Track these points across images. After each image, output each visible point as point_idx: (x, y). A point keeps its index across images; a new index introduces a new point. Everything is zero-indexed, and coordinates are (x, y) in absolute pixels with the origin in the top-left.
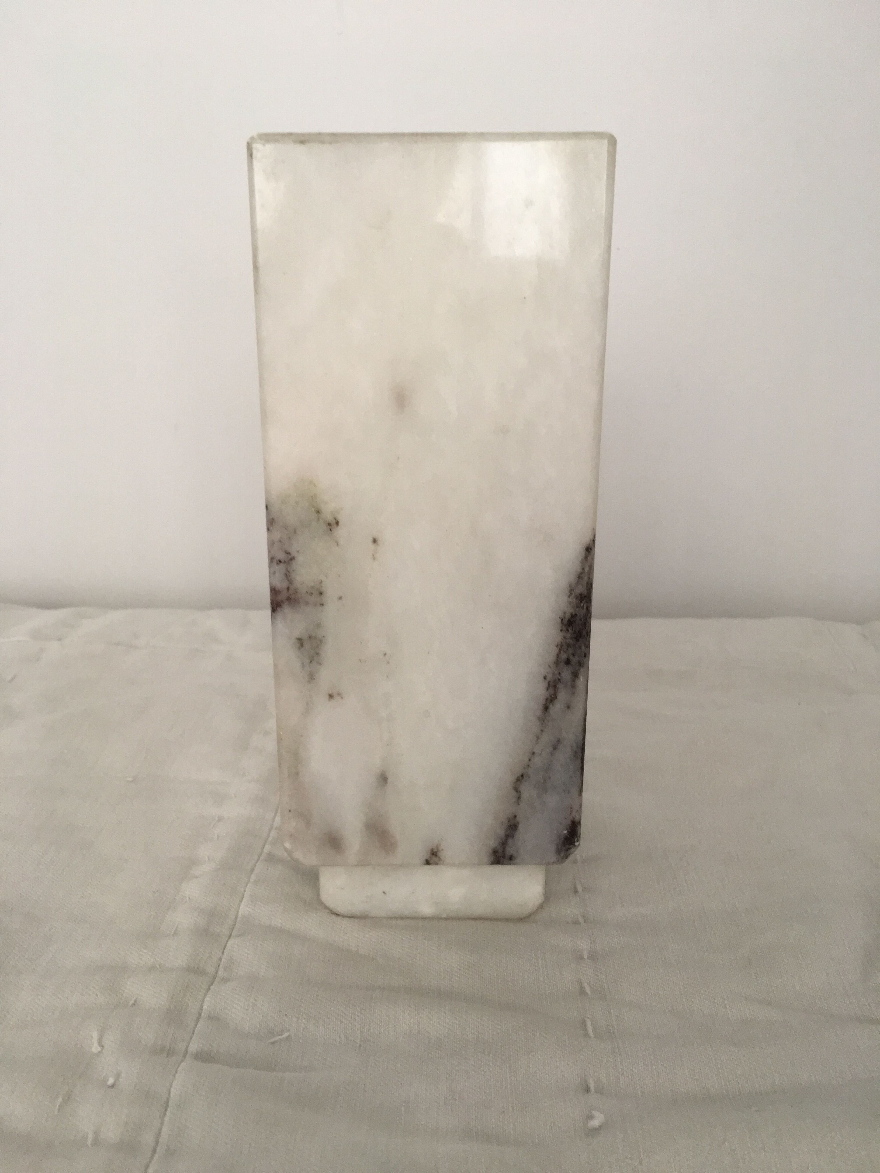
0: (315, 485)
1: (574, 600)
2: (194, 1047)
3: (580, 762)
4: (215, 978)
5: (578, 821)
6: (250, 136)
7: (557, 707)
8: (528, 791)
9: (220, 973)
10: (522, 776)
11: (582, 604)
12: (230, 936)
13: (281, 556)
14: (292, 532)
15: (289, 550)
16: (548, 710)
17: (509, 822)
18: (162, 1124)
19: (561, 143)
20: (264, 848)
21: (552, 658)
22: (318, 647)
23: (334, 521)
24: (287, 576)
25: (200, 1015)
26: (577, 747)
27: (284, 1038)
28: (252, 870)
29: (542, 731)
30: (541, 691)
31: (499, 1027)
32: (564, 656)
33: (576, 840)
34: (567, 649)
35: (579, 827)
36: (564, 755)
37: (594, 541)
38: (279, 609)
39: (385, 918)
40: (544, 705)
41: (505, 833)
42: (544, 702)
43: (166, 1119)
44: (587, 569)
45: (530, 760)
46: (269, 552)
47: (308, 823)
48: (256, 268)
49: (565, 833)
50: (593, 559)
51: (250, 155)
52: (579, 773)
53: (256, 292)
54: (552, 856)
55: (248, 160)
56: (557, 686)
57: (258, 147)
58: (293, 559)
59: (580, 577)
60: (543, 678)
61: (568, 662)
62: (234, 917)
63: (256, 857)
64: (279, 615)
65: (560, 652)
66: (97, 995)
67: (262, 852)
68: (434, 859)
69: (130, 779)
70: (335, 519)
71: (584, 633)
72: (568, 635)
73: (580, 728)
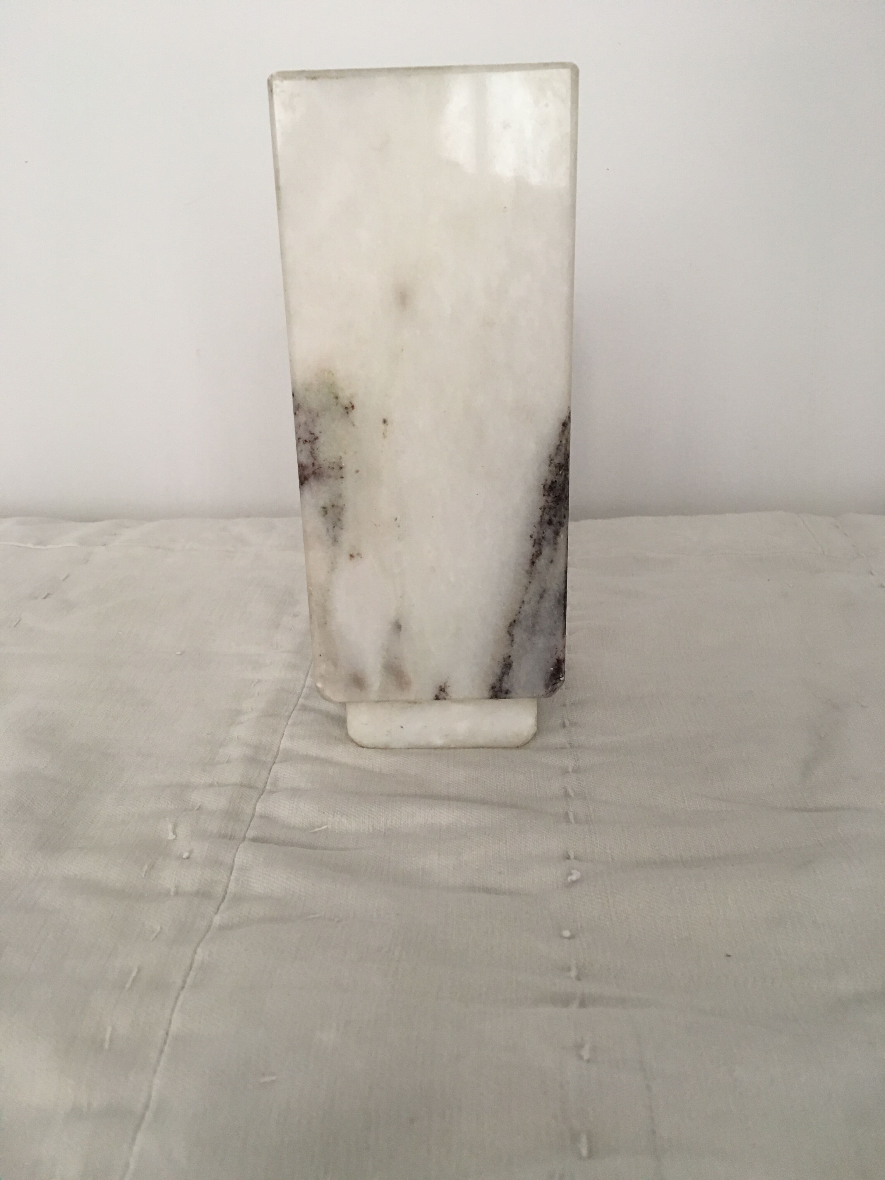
0: (333, 374)
1: (554, 468)
2: (251, 834)
3: (563, 608)
4: (263, 791)
5: (563, 659)
6: (270, 74)
7: (542, 562)
8: (519, 634)
9: (267, 787)
10: (515, 621)
11: (560, 473)
12: (274, 763)
13: (307, 436)
14: (315, 416)
15: (313, 432)
16: (535, 564)
17: (504, 661)
18: (229, 880)
19: (532, 73)
20: (298, 701)
21: (537, 519)
22: (340, 513)
23: (350, 405)
24: (312, 453)
25: (254, 815)
26: (560, 595)
27: (322, 830)
28: (289, 717)
29: (530, 582)
30: (528, 548)
31: (497, 817)
32: (547, 518)
33: (561, 676)
34: (549, 512)
35: (563, 664)
36: (549, 603)
37: (569, 418)
38: (306, 482)
39: (403, 748)
40: (532, 560)
41: (502, 671)
42: (531, 557)
43: (232, 878)
44: (564, 442)
45: (520, 608)
46: (297, 433)
47: (335, 665)
48: (278, 188)
49: (552, 670)
50: (569, 433)
51: (271, 91)
52: (562, 618)
53: (279, 209)
54: (542, 692)
55: (269, 95)
56: (542, 543)
57: (276, 83)
58: (316, 438)
59: (558, 448)
60: (529, 536)
61: (550, 522)
62: (277, 750)
63: (292, 708)
64: (306, 487)
65: (543, 514)
66: (168, 804)
67: (297, 703)
68: (443, 694)
69: (179, 653)
70: (351, 403)
71: (563, 496)
72: (550, 499)
73: (562, 579)
